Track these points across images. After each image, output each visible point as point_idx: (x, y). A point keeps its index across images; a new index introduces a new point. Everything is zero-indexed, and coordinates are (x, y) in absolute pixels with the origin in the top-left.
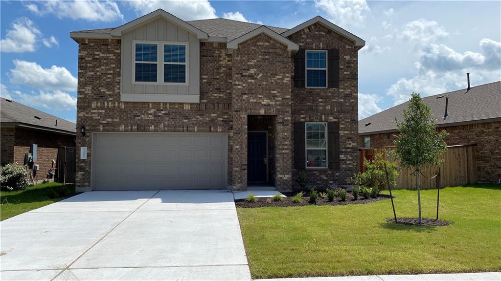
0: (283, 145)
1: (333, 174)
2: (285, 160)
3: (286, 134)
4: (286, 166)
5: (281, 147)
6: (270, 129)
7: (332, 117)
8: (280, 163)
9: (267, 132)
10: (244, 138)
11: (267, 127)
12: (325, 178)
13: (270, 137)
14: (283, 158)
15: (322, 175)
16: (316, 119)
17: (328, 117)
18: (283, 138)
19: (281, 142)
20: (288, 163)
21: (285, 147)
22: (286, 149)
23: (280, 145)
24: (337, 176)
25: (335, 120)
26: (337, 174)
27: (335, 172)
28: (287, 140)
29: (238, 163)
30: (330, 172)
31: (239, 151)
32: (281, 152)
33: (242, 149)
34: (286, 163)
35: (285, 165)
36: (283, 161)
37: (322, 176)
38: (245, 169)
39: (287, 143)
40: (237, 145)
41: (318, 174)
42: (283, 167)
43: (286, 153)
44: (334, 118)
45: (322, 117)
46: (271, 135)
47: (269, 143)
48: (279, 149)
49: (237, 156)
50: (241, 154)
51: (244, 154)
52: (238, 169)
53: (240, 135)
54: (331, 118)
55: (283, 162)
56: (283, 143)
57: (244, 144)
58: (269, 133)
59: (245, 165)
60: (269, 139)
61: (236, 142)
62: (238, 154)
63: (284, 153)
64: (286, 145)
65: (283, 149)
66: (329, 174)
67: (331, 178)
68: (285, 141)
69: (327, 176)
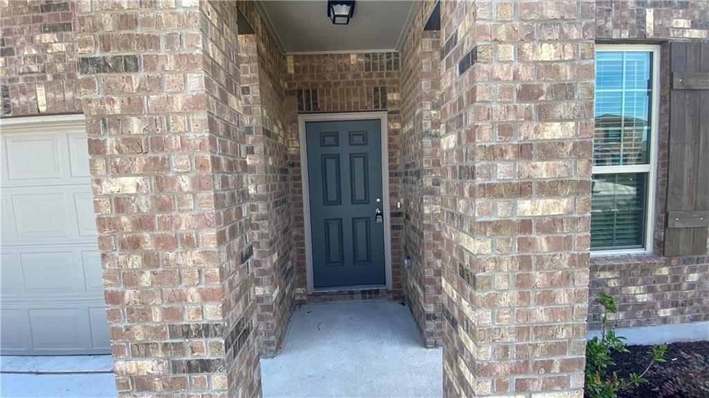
0: (524, 151)
1: (676, 279)
2: (539, 278)
3: (547, 53)
4: (540, 329)
5: (503, 171)
6: (393, 104)
7: (684, 17)
8: (491, 302)
9: (383, 116)
10: (179, 102)
11: (384, 98)
12: (643, 298)
13: (396, 132)
14: (525, 262)
15: (634, 283)
16: (616, 26)
17: (669, 16)
18: (527, 93)
19: (506, 130)
20: (563, 297)
21: (542, 170)
22: (549, 189)
23: (494, 153)
24: (692, 286)
25: (696, 34)
26: (694, 277)
27: (686, 269)
28: (561, 109)
29: (145, 315)
30: (665, 271)
31: (143, 223)
32: (501, 210)
33: (164, 207)
34: (546, 298)
35: (540, 314)
36: (522, 283)
37: (633, 289)
38: (205, 366)
39: (553, 131)
40: (119, 171)
41: (612, 284)
42: (520, 332)
43: (549, 225)
44: (694, 25)
45: (643, 19)
46: (398, 126)
47: (391, 154)
48: (490, 190)
49: (136, 261)
50: (160, 241)
51: (189, 243)
52: (147, 366)
53: (136, 78)
54: (683, 23)
55: (523, 297)
56: (527, 132)
57: (179, 162)
58: (389, 120)
59: (205, 330)
60: (390, 140)
61: (110, 142)
62: (135, 244)
63: (526, 225)
64: (549, 151)
65: (522, 190)
66: (662, 279)
67: (669, 295)
68: (544, 115)
69: (650, 290)
